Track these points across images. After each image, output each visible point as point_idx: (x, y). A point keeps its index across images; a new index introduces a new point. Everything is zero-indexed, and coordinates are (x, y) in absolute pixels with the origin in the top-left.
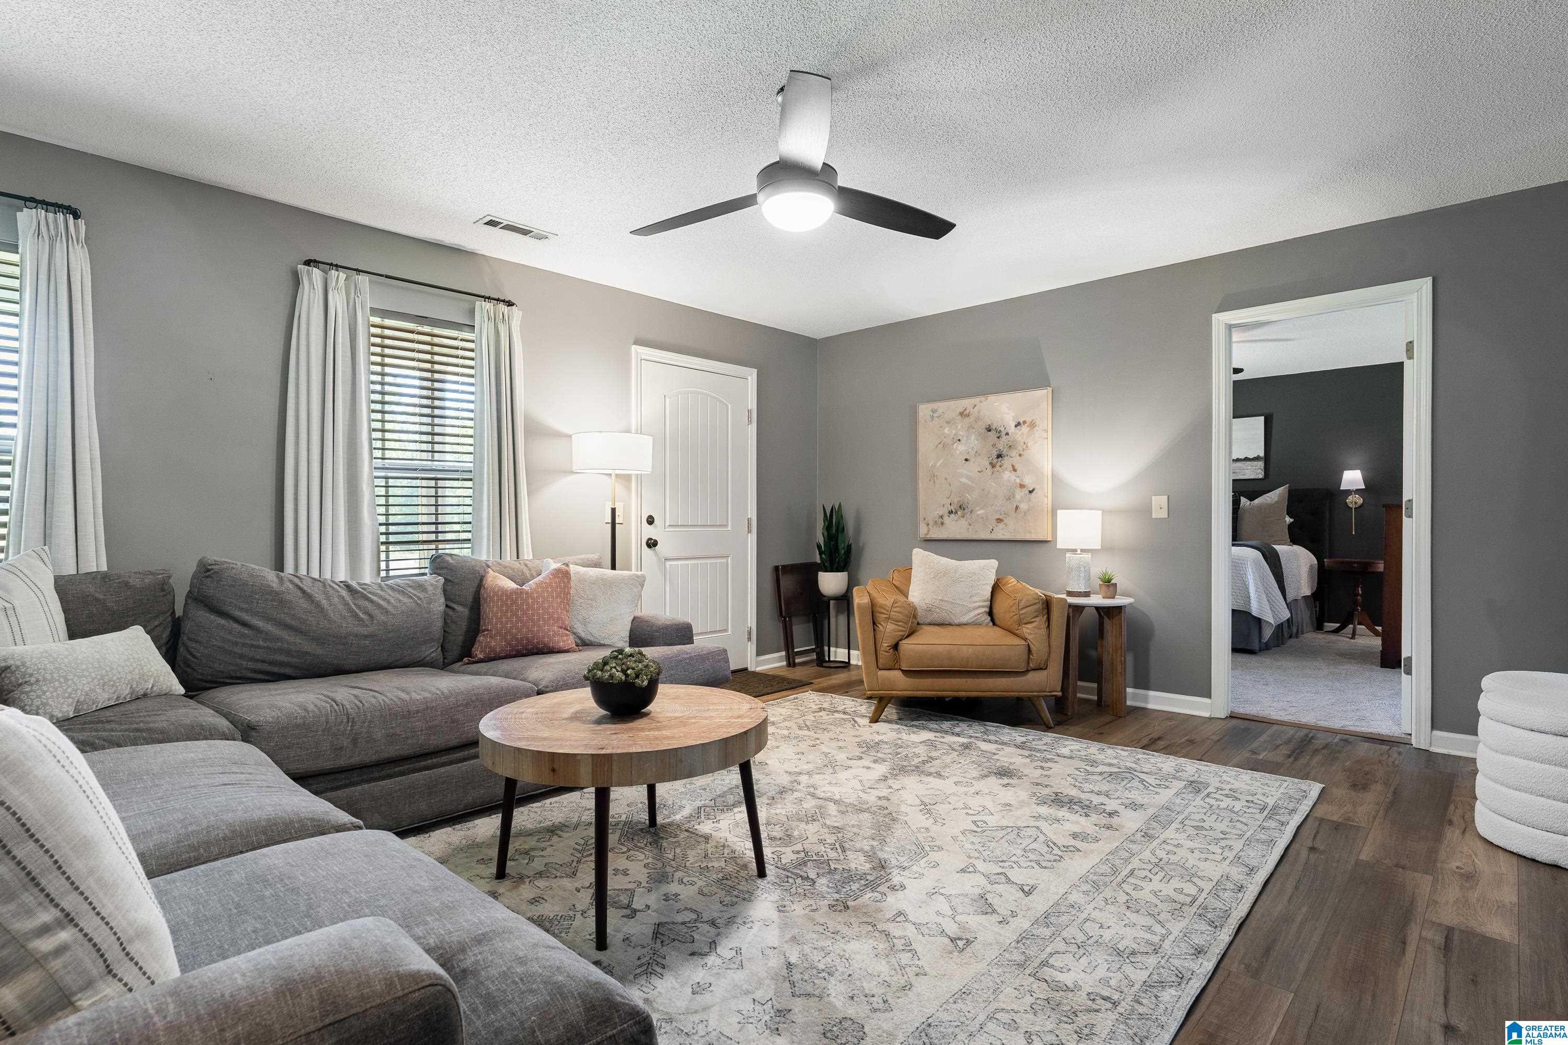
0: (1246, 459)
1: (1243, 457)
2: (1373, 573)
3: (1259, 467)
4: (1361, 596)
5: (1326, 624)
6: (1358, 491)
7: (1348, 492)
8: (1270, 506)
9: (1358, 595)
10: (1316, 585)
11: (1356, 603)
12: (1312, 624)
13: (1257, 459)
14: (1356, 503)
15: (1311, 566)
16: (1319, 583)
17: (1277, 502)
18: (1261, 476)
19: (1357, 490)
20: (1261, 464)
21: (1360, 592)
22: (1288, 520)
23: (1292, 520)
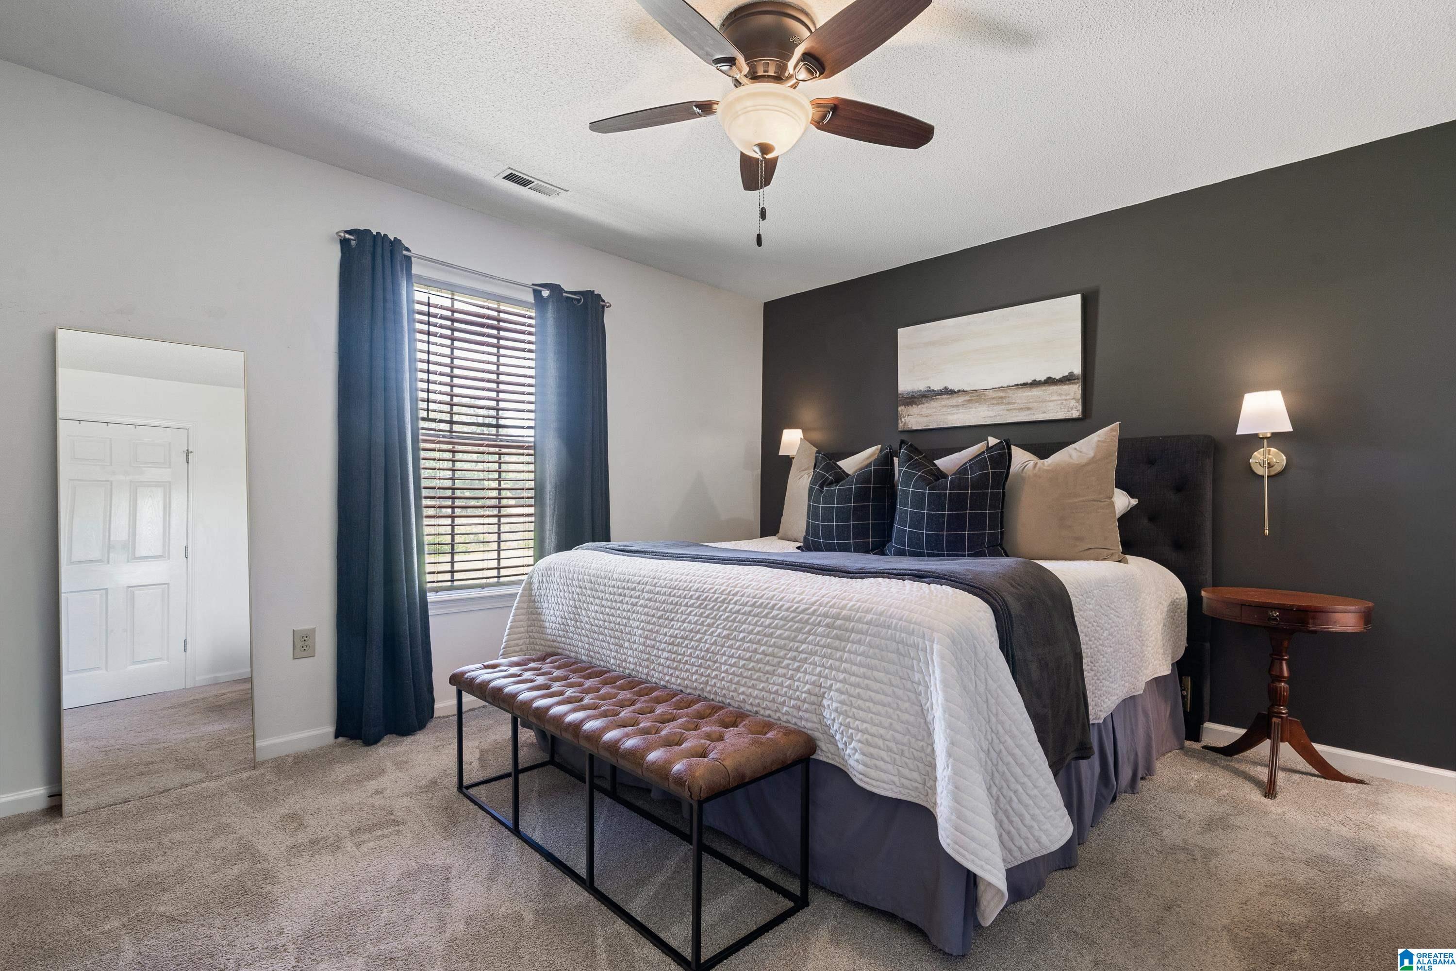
0: (1050, 381)
1: (1043, 378)
2: (1315, 632)
3: (1072, 395)
4: (1289, 681)
5: (1208, 725)
6: (1277, 438)
7: (1254, 441)
8: (1078, 470)
9: (1280, 678)
10: (1183, 644)
11: (1275, 698)
12: (1176, 731)
13: (1068, 379)
14: (1270, 466)
15: (1173, 603)
16: (1189, 639)
17: (1092, 461)
18: (1076, 413)
19: (1274, 434)
20: (1076, 390)
21: (1286, 673)
22: (1122, 501)
23: (1134, 502)
